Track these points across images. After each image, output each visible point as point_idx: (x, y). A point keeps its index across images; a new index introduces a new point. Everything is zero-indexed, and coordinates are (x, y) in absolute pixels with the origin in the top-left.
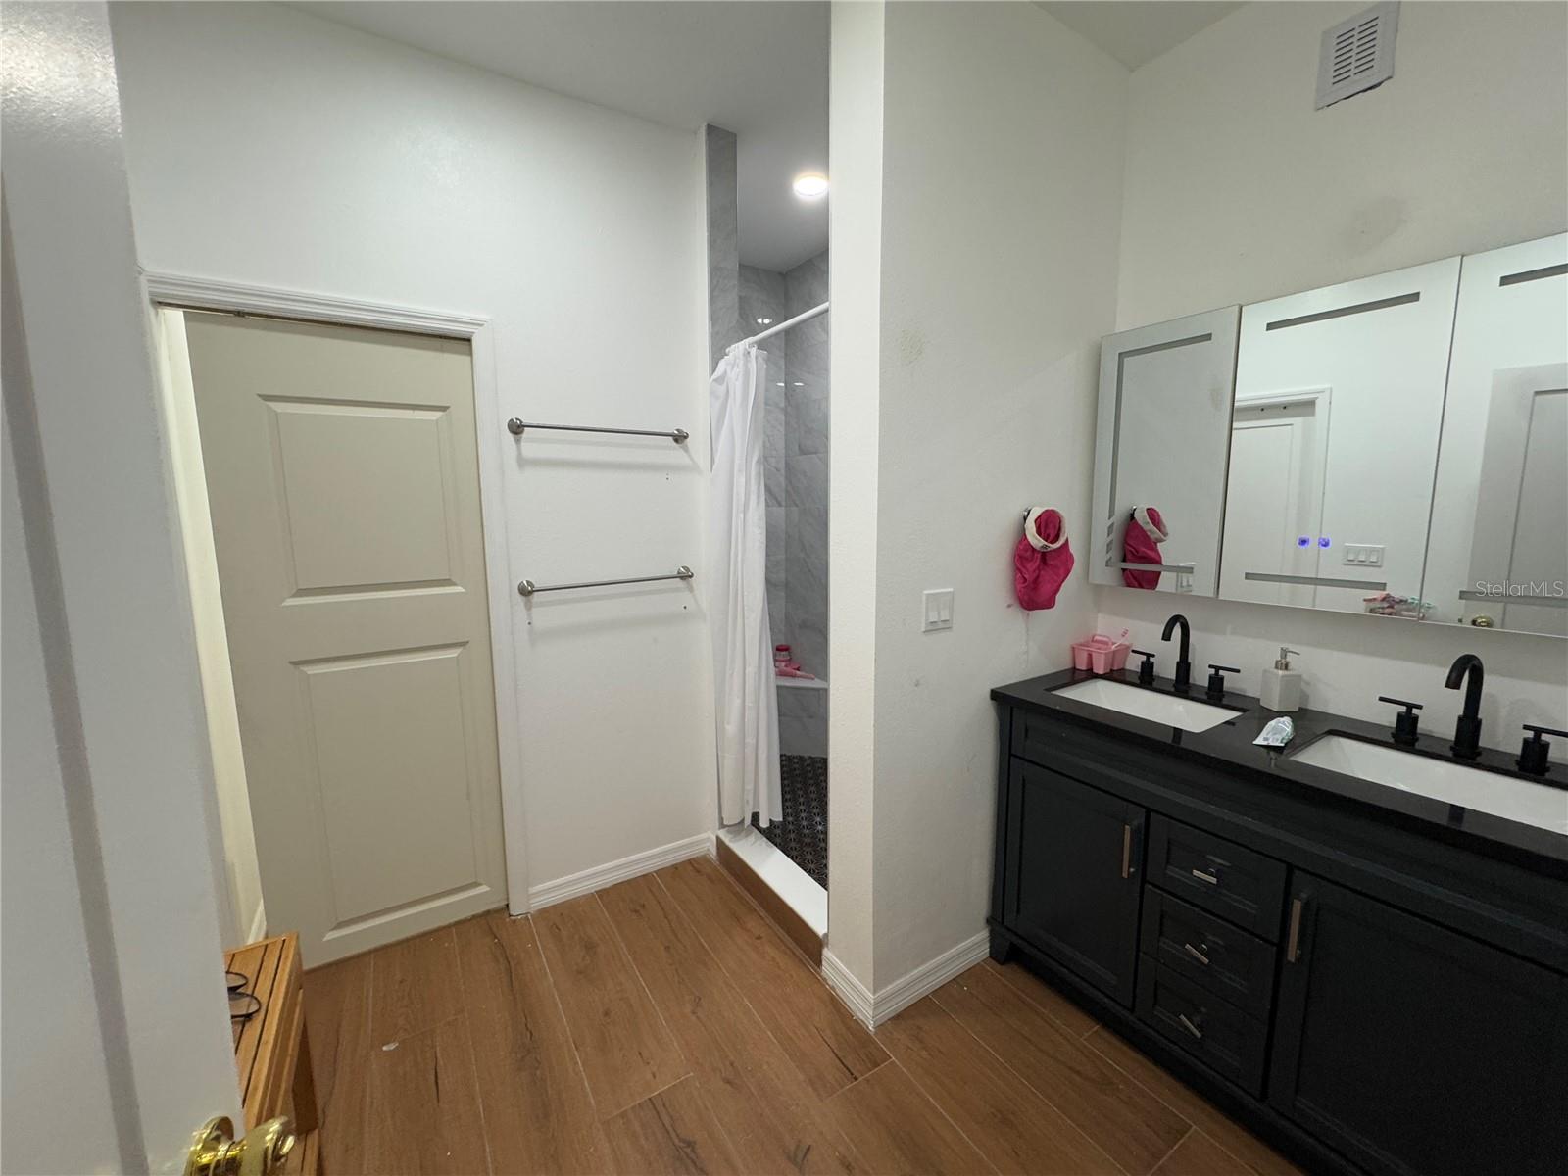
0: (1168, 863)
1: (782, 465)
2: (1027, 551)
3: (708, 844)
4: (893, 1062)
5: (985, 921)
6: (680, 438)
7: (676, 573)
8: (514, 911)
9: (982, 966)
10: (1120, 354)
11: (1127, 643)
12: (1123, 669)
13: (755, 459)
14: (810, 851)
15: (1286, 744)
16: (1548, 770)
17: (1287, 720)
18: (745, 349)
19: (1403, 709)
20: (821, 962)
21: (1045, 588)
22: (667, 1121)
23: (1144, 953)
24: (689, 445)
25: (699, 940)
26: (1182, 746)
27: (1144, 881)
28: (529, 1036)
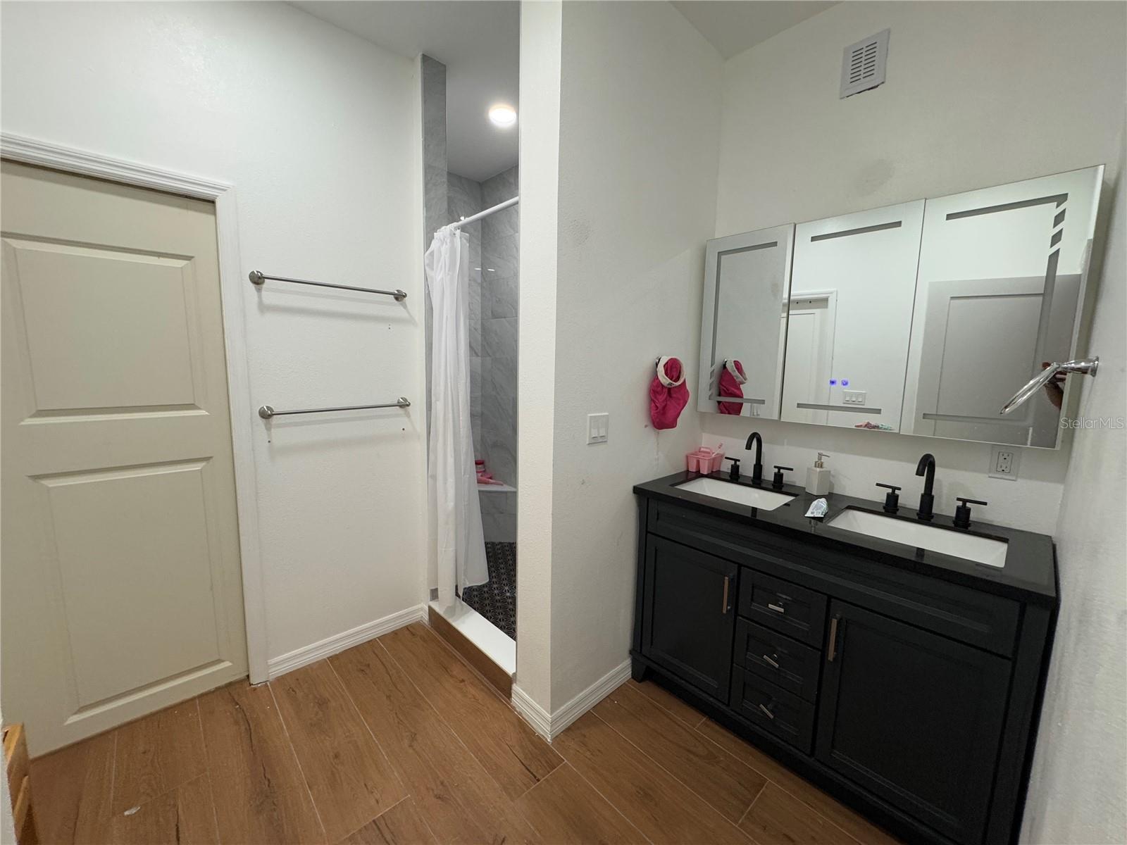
0: (752, 600)
1: (479, 327)
2: (658, 387)
3: (421, 613)
4: (565, 764)
5: (628, 652)
6: (399, 297)
7: (396, 402)
8: (254, 680)
9: (627, 685)
10: (719, 253)
11: (722, 453)
12: (719, 471)
14: (502, 611)
15: (825, 515)
16: (969, 525)
17: (823, 500)
18: (451, 231)
19: (890, 490)
20: (511, 695)
21: (670, 414)
23: (737, 664)
24: (407, 303)
25: (415, 688)
26: (757, 518)
27: (736, 614)
28: (267, 783)
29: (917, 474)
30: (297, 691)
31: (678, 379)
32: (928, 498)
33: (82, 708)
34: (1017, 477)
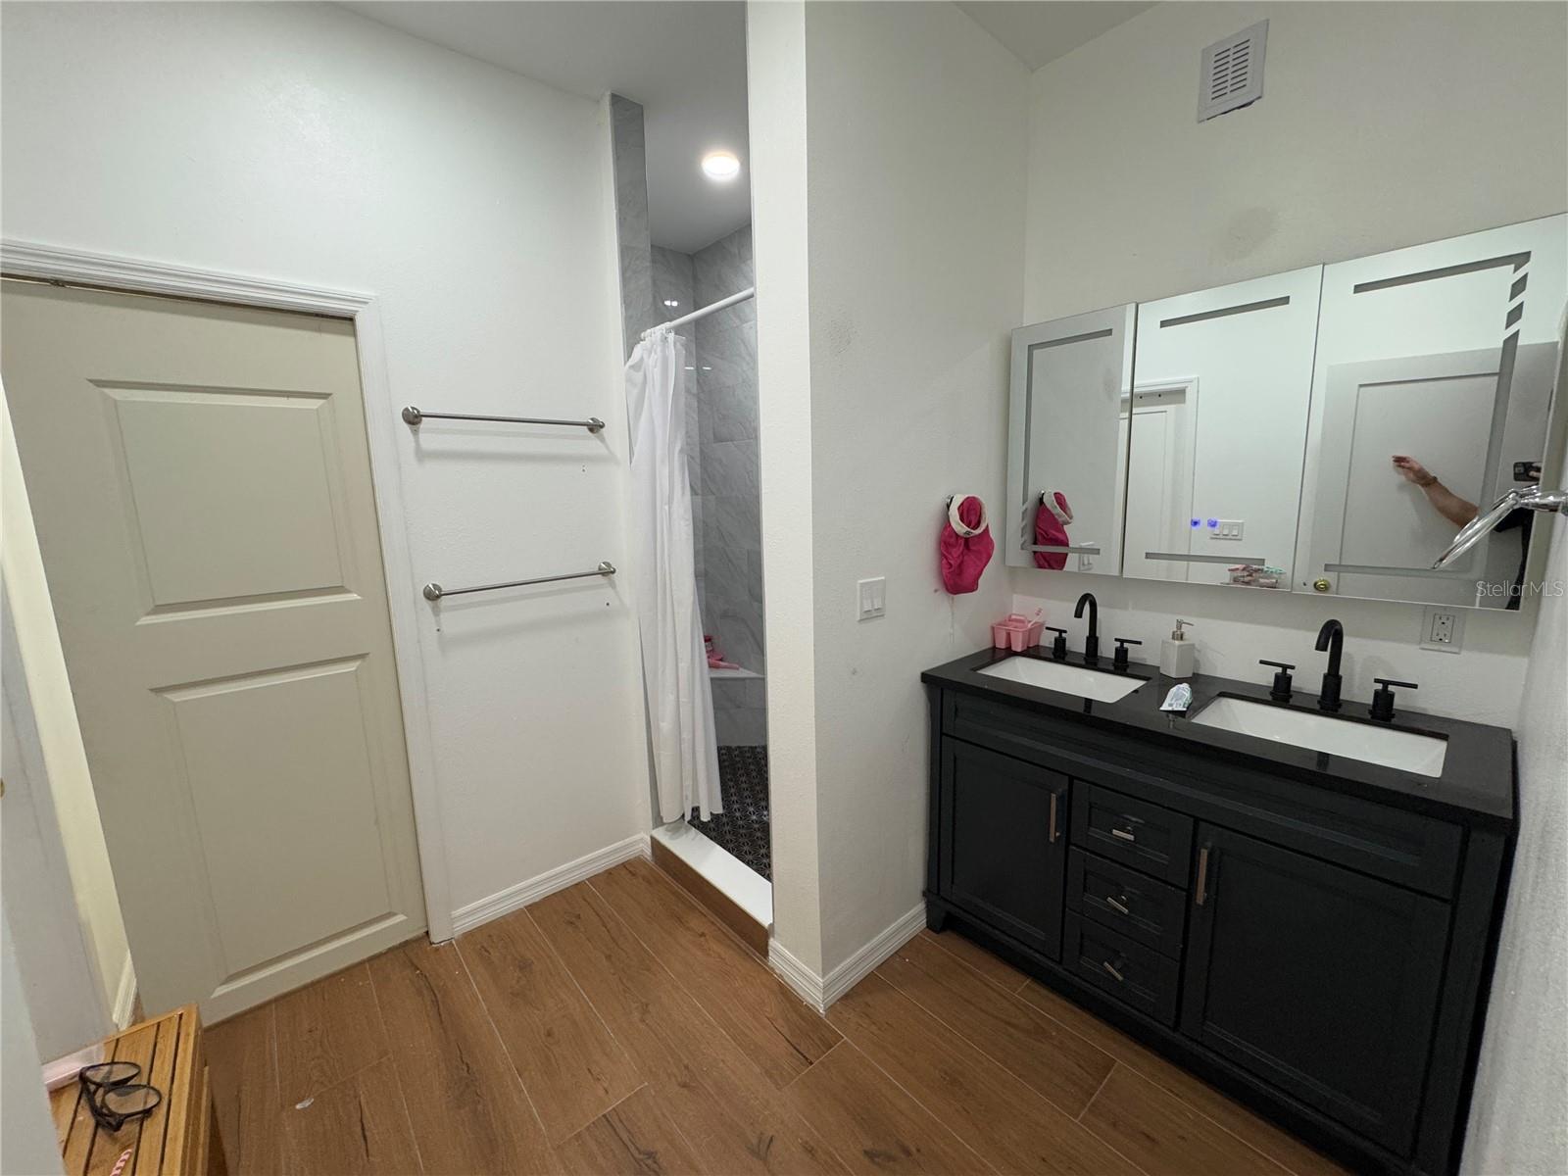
0: (1090, 824)
1: (697, 455)
2: (951, 537)
3: (641, 845)
4: (845, 1043)
5: (921, 894)
6: (595, 427)
7: (596, 570)
8: (436, 938)
9: (921, 937)
10: (1030, 347)
11: (1041, 621)
12: (1038, 646)
13: (678, 448)
15: (1188, 708)
16: (1393, 716)
17: (1185, 686)
18: (662, 334)
19: (1280, 670)
20: (767, 952)
21: (970, 571)
22: (625, 1136)
23: (1070, 909)
24: (605, 435)
25: (641, 945)
26: (1093, 714)
27: (1068, 843)
28: (466, 1069)
29: (1317, 649)
30: (491, 951)
31: (977, 525)
32: (1333, 679)
33: (231, 976)
34: (1461, 647)
